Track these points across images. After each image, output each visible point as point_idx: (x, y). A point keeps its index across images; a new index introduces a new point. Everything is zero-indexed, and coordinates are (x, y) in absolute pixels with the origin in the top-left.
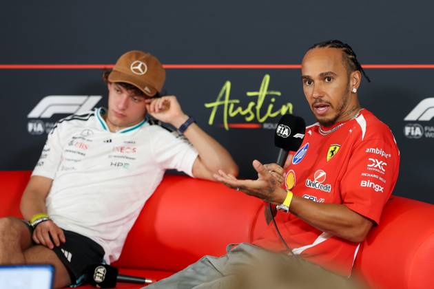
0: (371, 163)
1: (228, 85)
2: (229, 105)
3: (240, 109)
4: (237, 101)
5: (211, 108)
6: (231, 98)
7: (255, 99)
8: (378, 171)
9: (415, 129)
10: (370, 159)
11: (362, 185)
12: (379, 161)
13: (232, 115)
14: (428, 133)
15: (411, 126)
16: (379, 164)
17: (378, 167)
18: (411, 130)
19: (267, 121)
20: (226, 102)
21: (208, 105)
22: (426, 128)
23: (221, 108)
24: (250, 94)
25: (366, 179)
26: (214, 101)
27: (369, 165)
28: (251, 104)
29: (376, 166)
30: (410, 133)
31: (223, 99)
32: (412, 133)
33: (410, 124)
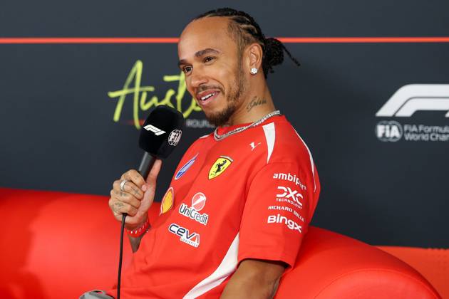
0: (282, 192)
1: (139, 66)
2: (141, 94)
3: (155, 100)
4: (151, 89)
5: (117, 99)
6: (142, 85)
7: (175, 85)
8: (292, 203)
9: (390, 129)
10: (279, 188)
11: (269, 222)
12: (293, 191)
13: (145, 107)
14: (409, 135)
15: (385, 125)
16: (292, 194)
17: (291, 197)
18: (385, 129)
19: (191, 117)
20: (137, 89)
21: (113, 95)
22: (406, 128)
23: (129, 98)
24: (168, 79)
25: (275, 213)
26: (121, 88)
27: (278, 196)
28: (170, 93)
29: (288, 196)
30: (384, 135)
31: (132, 85)
32: (387, 135)
33: (385, 122)
